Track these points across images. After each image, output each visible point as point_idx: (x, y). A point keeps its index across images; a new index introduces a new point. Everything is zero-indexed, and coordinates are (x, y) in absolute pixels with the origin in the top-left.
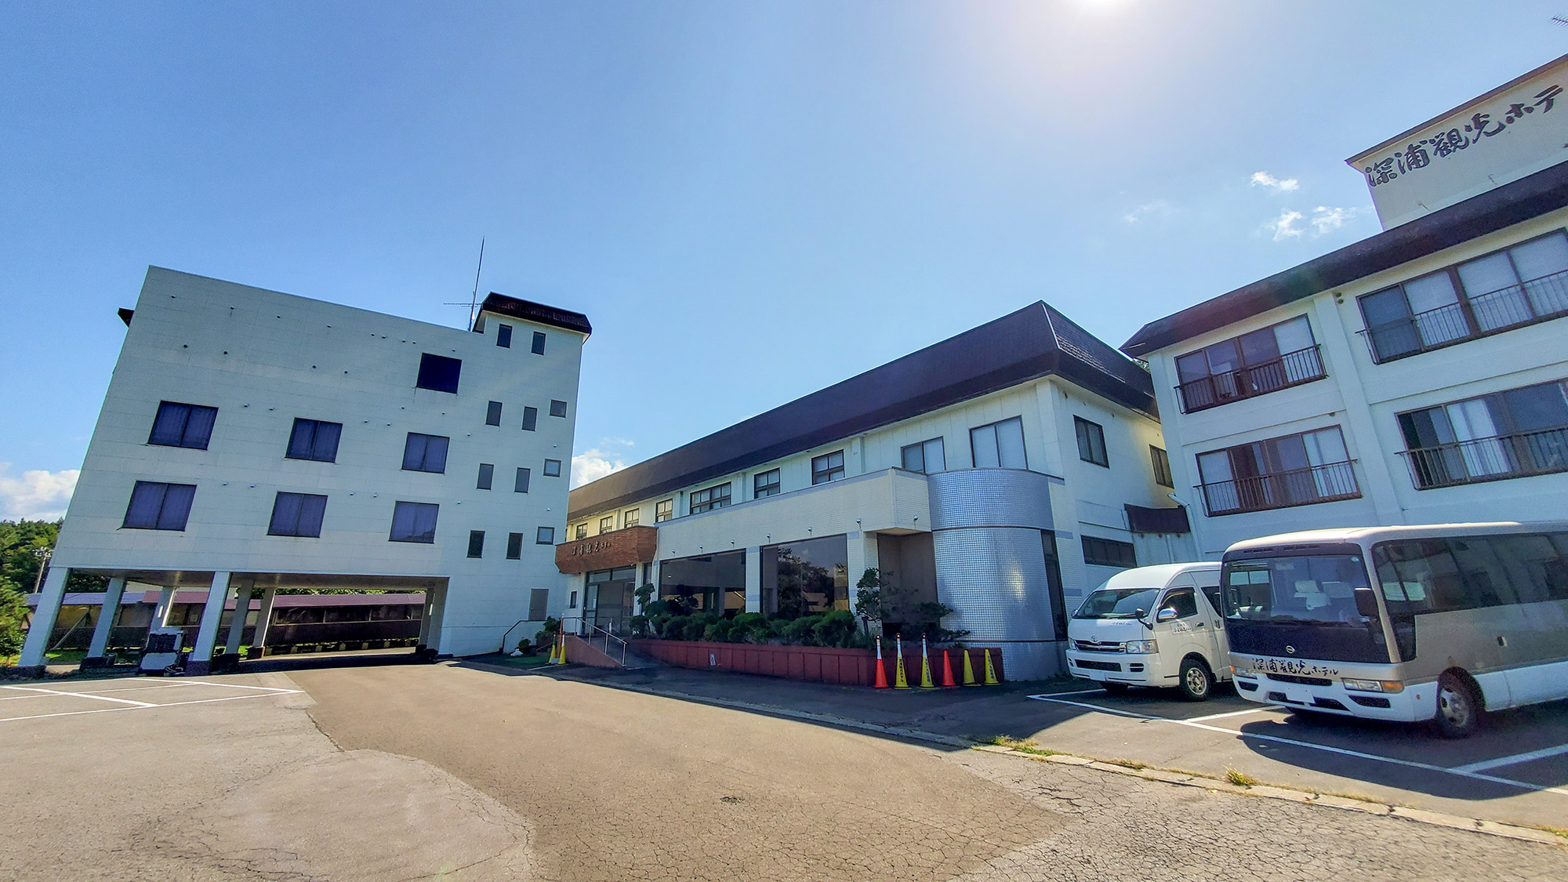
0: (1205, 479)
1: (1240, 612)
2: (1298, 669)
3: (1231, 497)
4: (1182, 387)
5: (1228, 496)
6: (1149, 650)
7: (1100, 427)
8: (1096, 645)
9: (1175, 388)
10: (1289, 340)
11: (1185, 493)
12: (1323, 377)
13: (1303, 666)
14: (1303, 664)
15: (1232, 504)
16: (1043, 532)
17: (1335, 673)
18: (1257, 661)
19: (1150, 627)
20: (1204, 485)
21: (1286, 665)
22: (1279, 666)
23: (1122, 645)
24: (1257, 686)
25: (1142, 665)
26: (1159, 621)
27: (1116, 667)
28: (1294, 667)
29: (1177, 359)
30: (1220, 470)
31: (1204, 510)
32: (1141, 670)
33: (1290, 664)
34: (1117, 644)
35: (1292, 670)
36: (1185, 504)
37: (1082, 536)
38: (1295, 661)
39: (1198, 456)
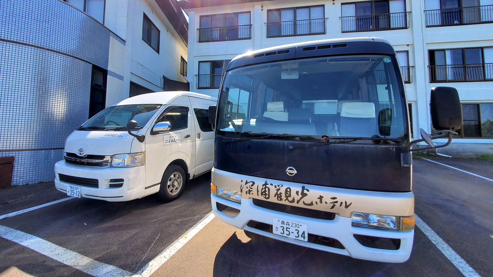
0: (200, 73)
1: (234, 125)
2: (297, 198)
3: (208, 82)
4: (200, 30)
5: (207, 82)
6: (135, 163)
7: (159, 31)
8: (82, 158)
9: (197, 29)
10: (242, 21)
11: (191, 78)
12: (250, 38)
13: (306, 195)
14: (305, 191)
15: (208, 85)
16: (95, 68)
17: (347, 207)
18: (247, 183)
19: (141, 139)
20: (199, 75)
21: (283, 190)
22: (273, 191)
23: (107, 158)
24: (238, 211)
25: (122, 180)
26: (153, 133)
27: (93, 183)
28: (293, 194)
29: (201, 17)
30: (207, 68)
31: (197, 87)
32: (121, 185)
33: (288, 192)
34: (102, 157)
35: (289, 198)
36: (190, 82)
37: (131, 82)
38: (296, 188)
39: (199, 62)
